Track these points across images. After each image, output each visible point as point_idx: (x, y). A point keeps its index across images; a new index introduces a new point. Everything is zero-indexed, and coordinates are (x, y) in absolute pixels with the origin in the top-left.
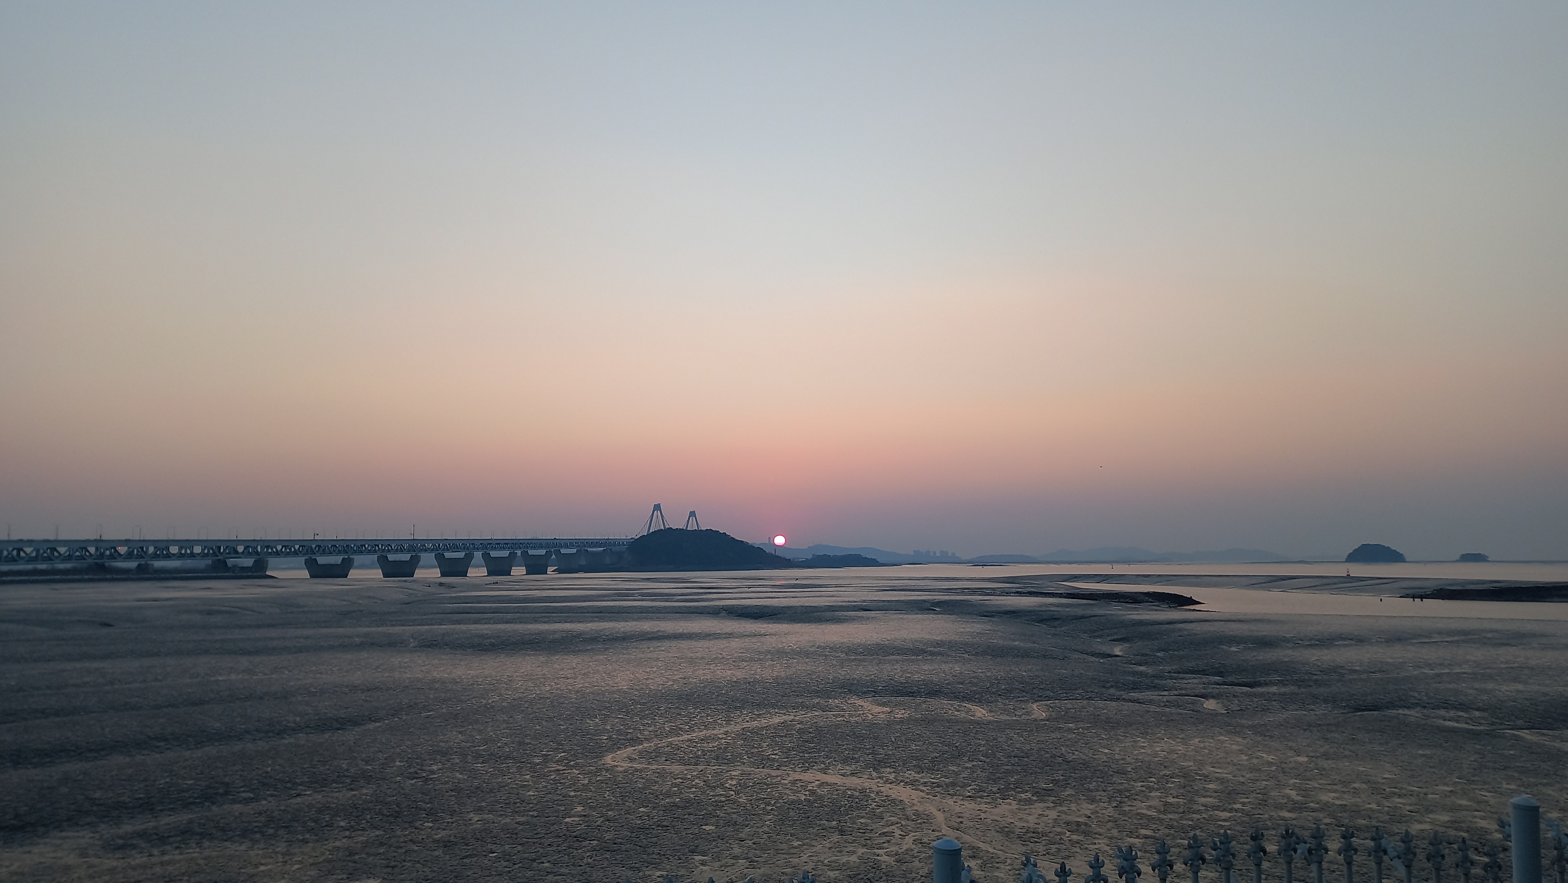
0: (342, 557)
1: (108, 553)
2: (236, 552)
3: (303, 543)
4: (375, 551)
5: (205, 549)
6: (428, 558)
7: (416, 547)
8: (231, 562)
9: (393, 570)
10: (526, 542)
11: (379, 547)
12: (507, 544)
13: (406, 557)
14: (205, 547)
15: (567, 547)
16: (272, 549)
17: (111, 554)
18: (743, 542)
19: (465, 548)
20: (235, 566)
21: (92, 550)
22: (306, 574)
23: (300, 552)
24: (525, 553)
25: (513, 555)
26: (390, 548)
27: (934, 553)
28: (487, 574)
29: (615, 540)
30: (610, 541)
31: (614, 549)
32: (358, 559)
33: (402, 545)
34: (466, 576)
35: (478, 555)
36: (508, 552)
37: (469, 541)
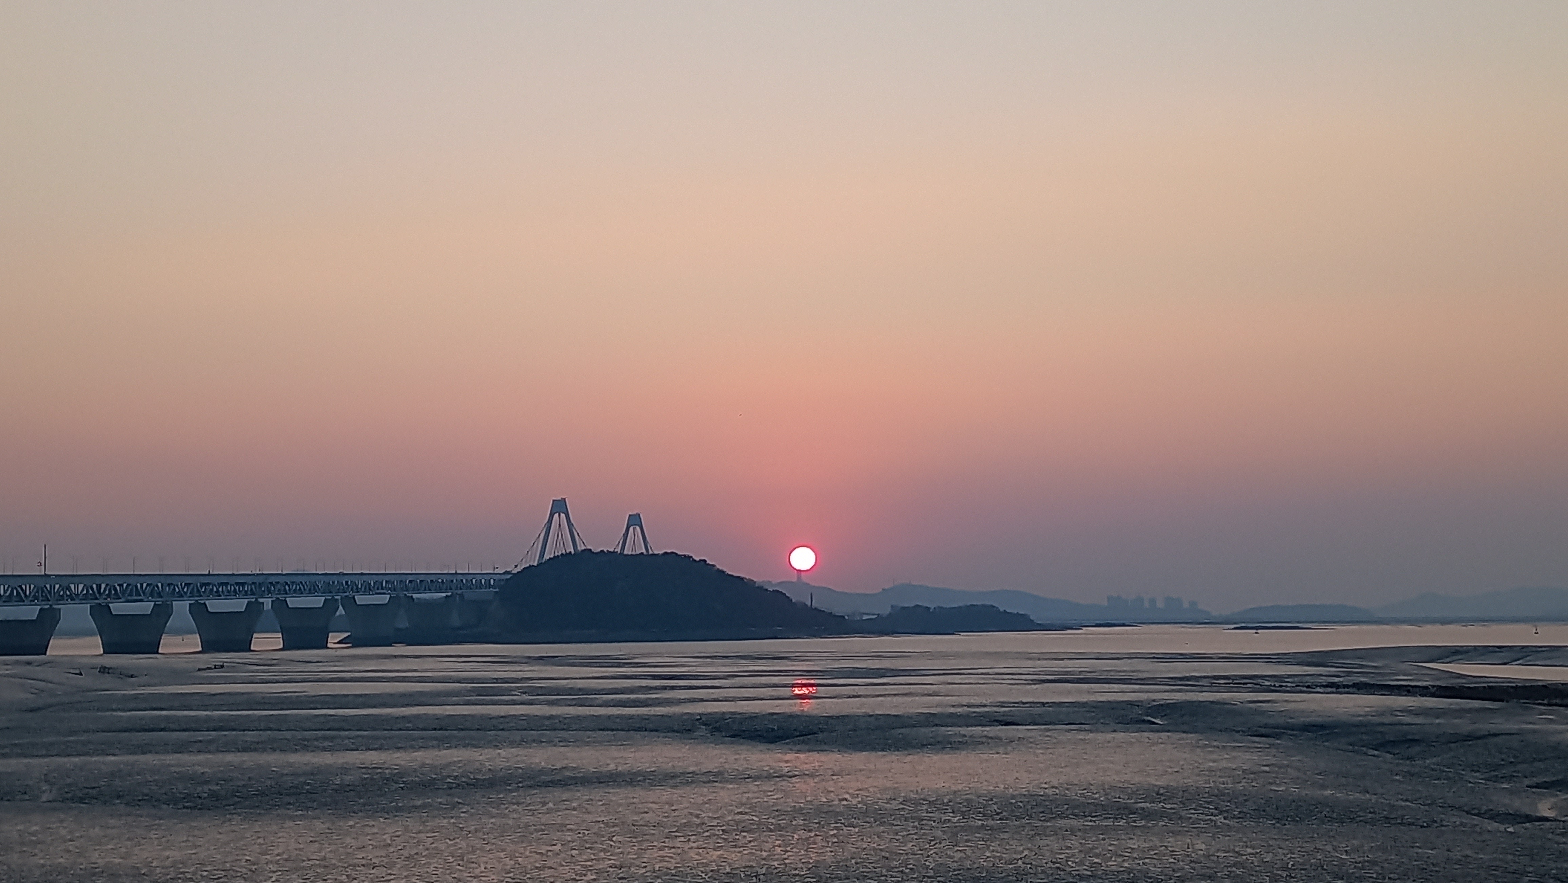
6: (78, 611)
10: (283, 579)
12: (243, 584)
13: (30, 612)
15: (368, 589)
18: (740, 578)
19: (154, 593)
24: (280, 605)
25: (254, 609)
28: (200, 649)
29: (470, 577)
30: (460, 577)
31: (468, 595)
33: (20, 587)
34: (157, 653)
35: (181, 607)
36: (246, 601)
37: (162, 579)
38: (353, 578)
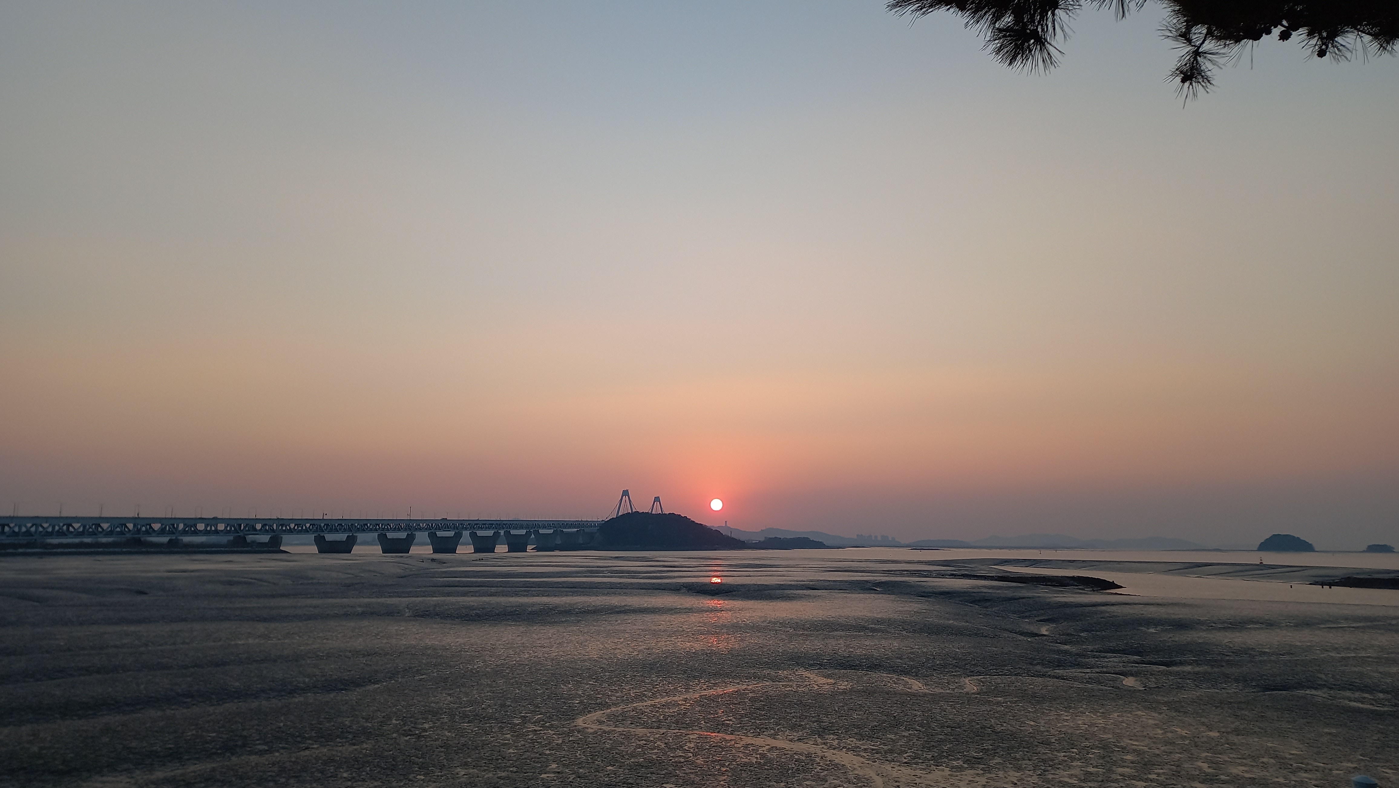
0: (347, 535)
1: (144, 529)
2: (255, 529)
3: (313, 522)
4: (376, 530)
5: (227, 527)
6: (422, 536)
7: (412, 527)
8: (250, 538)
9: (391, 547)
10: (509, 523)
11: (379, 527)
12: (492, 524)
13: (403, 535)
14: (228, 525)
15: (544, 527)
16: (286, 527)
17: (147, 530)
18: (702, 525)
19: (455, 527)
20: (253, 542)
21: (130, 526)
22: (315, 549)
23: (311, 530)
24: (507, 534)
25: (496, 535)
26: (389, 527)
27: (876, 537)
28: (473, 552)
29: (587, 522)
30: (584, 522)
31: (586, 530)
32: (361, 536)
33: (399, 524)
34: (455, 553)
35: (466, 534)
36: (493, 531)
37: (459, 522)
38: (538, 522)
